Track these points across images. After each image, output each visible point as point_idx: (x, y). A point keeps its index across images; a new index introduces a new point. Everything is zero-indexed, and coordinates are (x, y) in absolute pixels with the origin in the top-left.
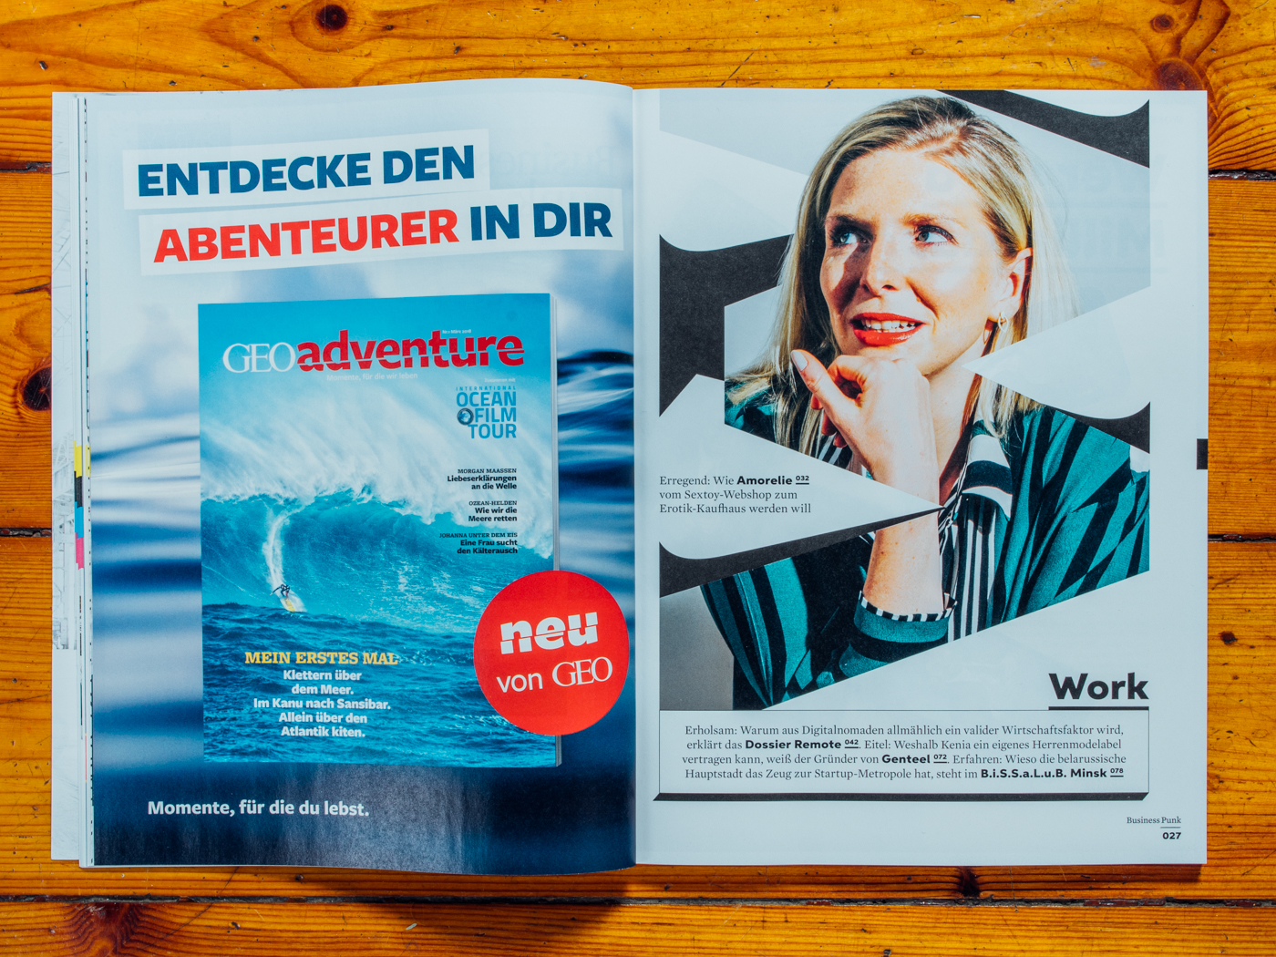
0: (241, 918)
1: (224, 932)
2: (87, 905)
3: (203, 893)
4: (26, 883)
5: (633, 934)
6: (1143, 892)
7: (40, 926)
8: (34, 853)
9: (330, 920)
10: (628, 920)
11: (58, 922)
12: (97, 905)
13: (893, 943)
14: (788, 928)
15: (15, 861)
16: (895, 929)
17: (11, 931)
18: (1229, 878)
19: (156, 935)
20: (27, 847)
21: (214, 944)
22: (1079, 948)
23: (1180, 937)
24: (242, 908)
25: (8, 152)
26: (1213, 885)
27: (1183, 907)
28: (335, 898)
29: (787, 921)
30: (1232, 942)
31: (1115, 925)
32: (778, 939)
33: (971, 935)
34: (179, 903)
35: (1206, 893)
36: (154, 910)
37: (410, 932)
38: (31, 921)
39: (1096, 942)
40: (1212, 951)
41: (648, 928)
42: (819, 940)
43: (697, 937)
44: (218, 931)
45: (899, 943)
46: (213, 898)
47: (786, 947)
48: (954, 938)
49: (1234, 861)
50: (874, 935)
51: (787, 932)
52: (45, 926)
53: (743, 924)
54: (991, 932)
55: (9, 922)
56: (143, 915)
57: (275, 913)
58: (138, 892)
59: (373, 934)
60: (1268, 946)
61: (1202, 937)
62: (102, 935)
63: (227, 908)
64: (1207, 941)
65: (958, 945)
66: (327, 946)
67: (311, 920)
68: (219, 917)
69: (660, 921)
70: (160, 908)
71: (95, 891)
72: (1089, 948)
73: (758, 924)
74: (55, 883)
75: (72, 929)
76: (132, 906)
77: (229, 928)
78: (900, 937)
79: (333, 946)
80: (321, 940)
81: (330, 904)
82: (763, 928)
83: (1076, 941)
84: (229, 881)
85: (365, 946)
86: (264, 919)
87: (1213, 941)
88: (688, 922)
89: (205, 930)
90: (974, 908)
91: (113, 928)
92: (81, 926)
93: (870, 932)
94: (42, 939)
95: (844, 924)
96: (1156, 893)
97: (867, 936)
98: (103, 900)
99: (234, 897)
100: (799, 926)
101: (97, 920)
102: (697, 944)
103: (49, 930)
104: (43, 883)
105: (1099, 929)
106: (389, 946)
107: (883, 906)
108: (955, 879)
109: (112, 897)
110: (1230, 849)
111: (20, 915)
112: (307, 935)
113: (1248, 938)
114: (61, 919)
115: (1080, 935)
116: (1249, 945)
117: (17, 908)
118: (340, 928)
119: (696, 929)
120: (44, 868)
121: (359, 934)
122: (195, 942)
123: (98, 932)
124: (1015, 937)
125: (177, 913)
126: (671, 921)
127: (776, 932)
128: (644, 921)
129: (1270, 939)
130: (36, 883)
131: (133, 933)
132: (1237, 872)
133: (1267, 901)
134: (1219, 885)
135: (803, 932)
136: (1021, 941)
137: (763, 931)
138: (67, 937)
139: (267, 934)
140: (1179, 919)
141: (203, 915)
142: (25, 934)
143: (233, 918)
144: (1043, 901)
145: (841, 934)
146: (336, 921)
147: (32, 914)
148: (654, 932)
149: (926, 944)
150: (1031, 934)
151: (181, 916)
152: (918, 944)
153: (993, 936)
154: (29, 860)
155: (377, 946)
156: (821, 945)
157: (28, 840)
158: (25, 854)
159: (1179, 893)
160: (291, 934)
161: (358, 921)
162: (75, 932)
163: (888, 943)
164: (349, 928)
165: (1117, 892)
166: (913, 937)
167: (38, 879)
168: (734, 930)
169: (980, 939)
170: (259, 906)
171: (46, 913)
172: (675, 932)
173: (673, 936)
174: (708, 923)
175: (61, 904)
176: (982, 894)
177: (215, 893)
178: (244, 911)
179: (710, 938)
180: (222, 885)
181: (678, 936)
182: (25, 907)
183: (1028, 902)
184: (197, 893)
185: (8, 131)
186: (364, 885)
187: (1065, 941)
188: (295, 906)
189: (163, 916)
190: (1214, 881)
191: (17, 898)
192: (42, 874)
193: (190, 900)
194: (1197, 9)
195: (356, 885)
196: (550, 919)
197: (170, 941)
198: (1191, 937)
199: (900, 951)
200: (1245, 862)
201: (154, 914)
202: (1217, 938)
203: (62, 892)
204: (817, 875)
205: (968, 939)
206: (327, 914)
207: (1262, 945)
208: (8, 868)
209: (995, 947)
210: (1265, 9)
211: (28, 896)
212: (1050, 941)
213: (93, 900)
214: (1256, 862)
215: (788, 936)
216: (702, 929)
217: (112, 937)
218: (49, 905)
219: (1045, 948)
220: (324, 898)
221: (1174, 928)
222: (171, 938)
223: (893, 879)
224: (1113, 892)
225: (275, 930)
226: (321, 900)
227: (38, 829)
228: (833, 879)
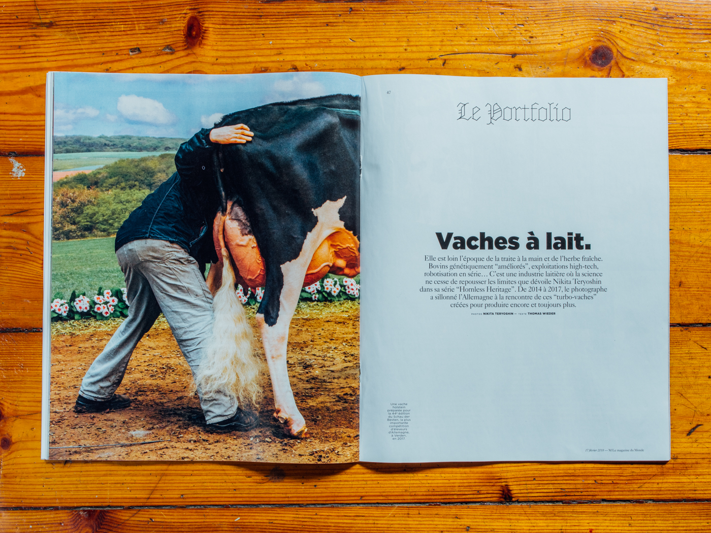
0: (154, 516)
1: (146, 523)
2: (79, 511)
3: (136, 504)
4: (49, 501)
5: (345, 521)
6: (591, 497)
7: (56, 522)
8: (53, 486)
9: (198, 517)
10: (342, 514)
11: (64, 520)
12: (84, 511)
13: (471, 524)
14: (420, 517)
15: (44, 490)
16: (470, 517)
17: (42, 524)
18: (632, 489)
19: (113, 525)
20: (50, 483)
21: (141, 529)
22: (560, 525)
23: (609, 518)
24: (155, 511)
25: (40, 147)
26: (624, 493)
27: (610, 504)
28: (200, 505)
29: (419, 514)
30: (634, 520)
31: (577, 513)
32: (416, 523)
33: (508, 519)
34: (124, 509)
35: (621, 497)
36: (112, 513)
37: (237, 522)
38: (52, 519)
39: (569, 521)
40: (625, 525)
41: (352, 518)
42: (435, 523)
43: (376, 522)
44: (143, 523)
45: (474, 524)
46: (141, 506)
47: (419, 526)
48: (500, 520)
49: (634, 481)
50: (462, 520)
51: (420, 519)
52: (59, 522)
53: (398, 515)
54: (518, 517)
55: (41, 520)
56: (107, 516)
57: (171, 514)
58: (104, 504)
59: (219, 523)
60: (651, 522)
61: (619, 518)
62: (86, 525)
63: (147, 511)
64: (622, 520)
65: (501, 524)
66: (197, 530)
67: (189, 517)
68: (143, 516)
69: (358, 515)
70: (115, 512)
71: (83, 504)
72: (565, 524)
73: (405, 515)
74: (63, 501)
75: (72, 523)
76: (101, 511)
77: (148, 522)
78: (475, 520)
79: (200, 530)
80: (194, 527)
81: (198, 509)
82: (408, 517)
83: (558, 521)
84: (149, 498)
85: (215, 529)
86: (165, 517)
87: (625, 520)
88: (372, 515)
89: (136, 523)
90: (510, 506)
91: (92, 522)
92: (76, 522)
93: (460, 519)
94: (57, 528)
95: (447, 515)
96: (597, 497)
97: (458, 520)
98: (86, 509)
99: (151, 506)
100: (425, 516)
101: (84, 518)
102: (376, 526)
103: (61, 524)
104: (58, 501)
105: (570, 515)
106: (227, 529)
107: (465, 506)
108: (501, 492)
109: (91, 507)
110: (632, 475)
111: (46, 516)
112: (186, 524)
113: (642, 518)
114: (66, 518)
115: (561, 518)
116: (642, 522)
117: (45, 513)
118: (203, 520)
119: (376, 518)
120: (58, 493)
121: (211, 523)
122: (132, 528)
123: (84, 524)
124: (529, 519)
125: (123, 514)
126: (363, 515)
127: (414, 519)
128: (351, 515)
129: (652, 519)
130: (54, 501)
131: (102, 525)
132: (635, 486)
133: (650, 500)
134: (628, 493)
135: (427, 519)
136: (533, 521)
137: (408, 519)
138: (69, 527)
139: (167, 524)
140: (609, 510)
141: (136, 516)
142: (49, 526)
143: (151, 516)
144: (543, 502)
145: (445, 520)
146: (201, 517)
147: (52, 516)
148: (355, 520)
149: (487, 524)
150: (538, 518)
151: (125, 516)
152: (483, 524)
153: (519, 520)
154: (50, 490)
155: (220, 529)
156: (436, 525)
157: (50, 480)
158: (49, 487)
159: (608, 497)
160: (179, 524)
161: (212, 517)
162: (74, 524)
163: (468, 523)
164: (208, 520)
165: (579, 497)
166: (480, 520)
167: (55, 499)
168: (394, 519)
169: (513, 521)
170: (163, 510)
171: (59, 515)
172: (365, 520)
173: (364, 522)
174: (382, 515)
175: (66, 511)
176: (513, 499)
177: (141, 504)
178: (156, 513)
179: (382, 522)
180: (145, 501)
181: (367, 522)
182: (49, 513)
183: (535, 502)
184: (132, 504)
185: (39, 136)
186: (214, 499)
187: (553, 521)
188: (180, 510)
189: (117, 516)
190: (625, 491)
191: (45, 508)
192: (57, 497)
193: (130, 508)
194: (609, 74)
195: (210, 499)
196: (305, 515)
197: (120, 528)
198: (615, 518)
199: (474, 527)
200: (640, 481)
201: (112, 515)
202: (627, 518)
203: (67, 505)
204: (434, 490)
205: (507, 521)
206: (196, 514)
207: (648, 522)
208: (40, 493)
209: (520, 525)
210: (641, 73)
211: (50, 507)
212: (546, 521)
213: (82, 509)
214: (645, 481)
215: (419, 521)
216: (378, 518)
217: (91, 527)
218: (60, 512)
219: (544, 524)
220: (195, 506)
221: (606, 514)
222: (120, 527)
223: (471, 492)
224: (576, 497)
225: (171, 522)
226: (193, 507)
227: (55, 474)
228: (442, 493)
